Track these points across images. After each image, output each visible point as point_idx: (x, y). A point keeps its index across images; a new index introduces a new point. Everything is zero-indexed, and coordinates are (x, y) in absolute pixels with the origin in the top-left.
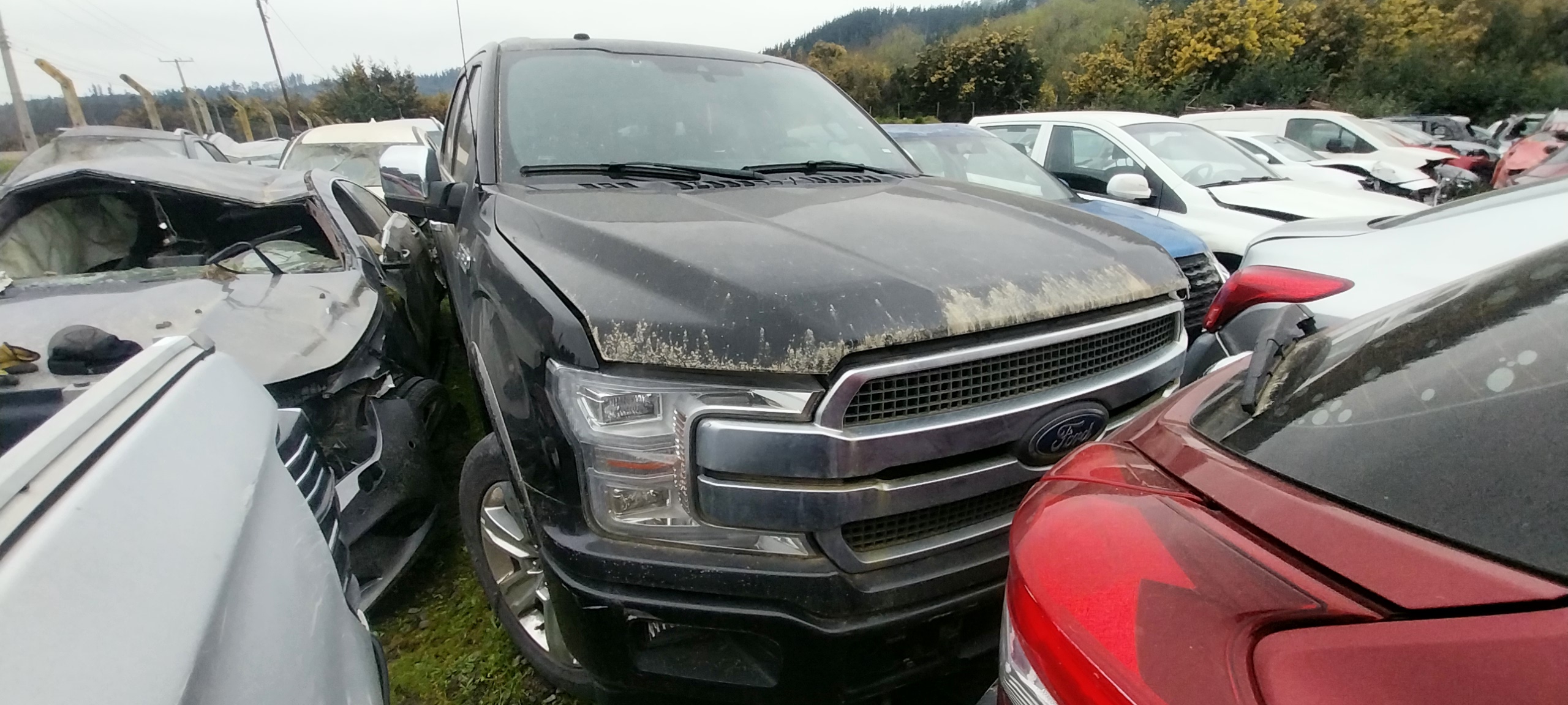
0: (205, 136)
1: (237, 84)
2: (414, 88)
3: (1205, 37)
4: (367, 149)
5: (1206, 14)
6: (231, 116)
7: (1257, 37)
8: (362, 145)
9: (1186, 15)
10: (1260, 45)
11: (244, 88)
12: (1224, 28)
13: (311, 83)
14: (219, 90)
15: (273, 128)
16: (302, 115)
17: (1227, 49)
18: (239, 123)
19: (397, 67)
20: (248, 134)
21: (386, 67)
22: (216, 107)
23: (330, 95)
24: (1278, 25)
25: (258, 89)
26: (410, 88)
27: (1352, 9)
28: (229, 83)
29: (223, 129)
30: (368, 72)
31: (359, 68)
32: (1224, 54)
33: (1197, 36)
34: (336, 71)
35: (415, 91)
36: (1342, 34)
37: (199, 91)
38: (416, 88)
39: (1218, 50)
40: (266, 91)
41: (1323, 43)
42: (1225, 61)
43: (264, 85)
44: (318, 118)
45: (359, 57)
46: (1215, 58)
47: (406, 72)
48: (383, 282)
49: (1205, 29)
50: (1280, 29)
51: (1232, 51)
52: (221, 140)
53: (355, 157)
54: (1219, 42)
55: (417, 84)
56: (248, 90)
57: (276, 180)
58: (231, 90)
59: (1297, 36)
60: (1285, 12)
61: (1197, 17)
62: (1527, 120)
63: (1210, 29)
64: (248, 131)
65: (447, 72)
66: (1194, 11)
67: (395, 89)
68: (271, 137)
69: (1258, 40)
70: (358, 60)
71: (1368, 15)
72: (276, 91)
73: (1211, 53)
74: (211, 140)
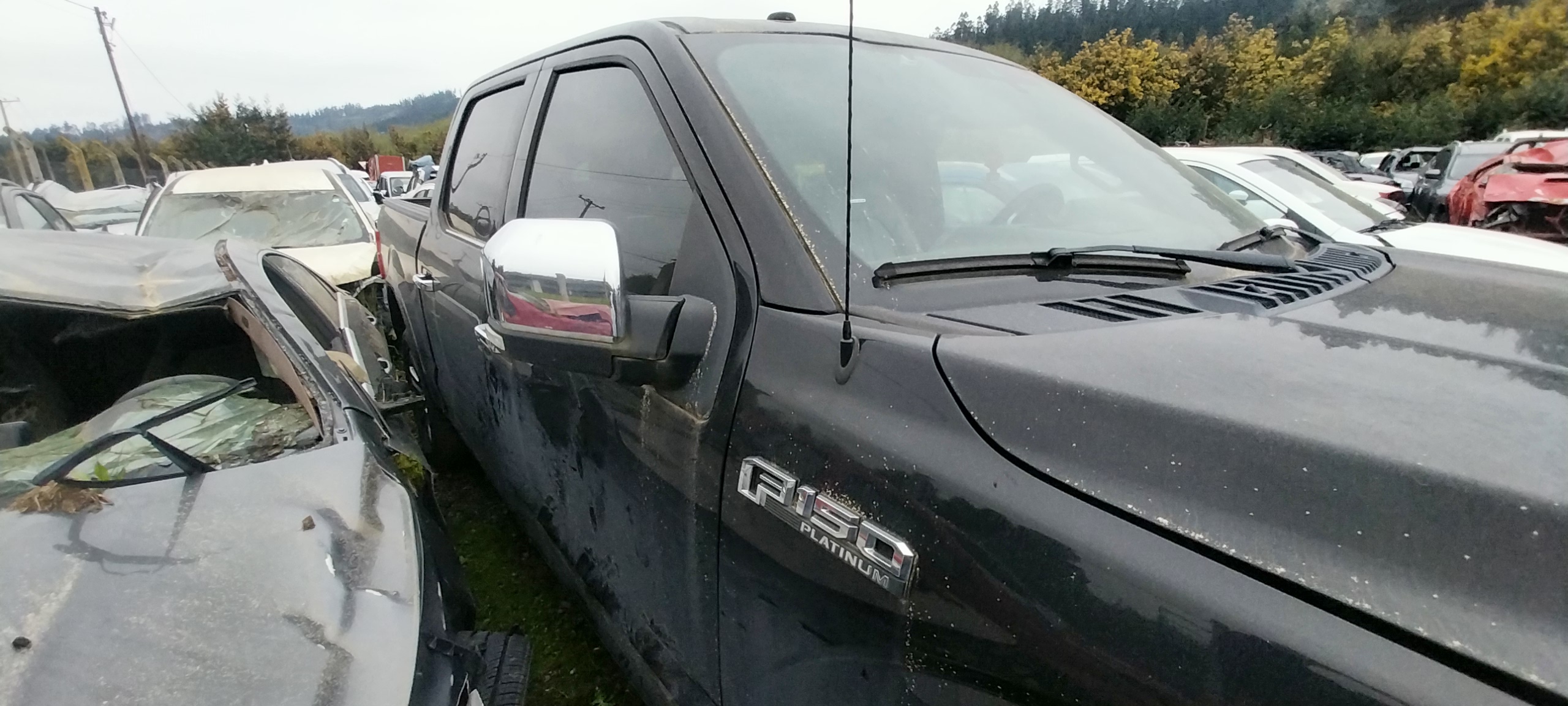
0: (30, 187)
1: (70, 125)
2: (287, 127)
3: (1093, 83)
4: (267, 199)
5: (1093, 61)
6: (64, 160)
7: (1139, 82)
8: (259, 195)
9: (1073, 63)
10: (1142, 90)
11: (78, 130)
12: (1111, 74)
13: (158, 123)
14: (49, 132)
15: (119, 173)
16: (156, 157)
17: (1113, 93)
18: (76, 168)
19: (268, 103)
20: (86, 180)
21: (256, 105)
22: (44, 151)
23: (185, 135)
24: (1155, 71)
25: (96, 131)
26: (282, 128)
27: (1216, 57)
28: (60, 124)
29: (52, 176)
30: (233, 111)
31: (221, 106)
32: (1112, 97)
33: (1087, 80)
34: (194, 110)
35: (288, 131)
36: (1209, 80)
37: (26, 134)
38: (290, 128)
39: (1106, 94)
40: (104, 132)
41: (1194, 88)
42: (1113, 104)
43: (102, 126)
44: (174, 160)
45: (223, 94)
46: (1104, 102)
47: (278, 111)
48: (389, 444)
49: (1093, 74)
50: (1157, 75)
51: (1118, 95)
52: (53, 191)
53: (250, 210)
54: (1106, 87)
55: (290, 123)
56: (82, 132)
57: (161, 263)
58: (63, 132)
59: (1172, 81)
60: (1161, 60)
61: (1083, 63)
62: (1413, 153)
63: (1098, 75)
64: (86, 176)
65: (321, 111)
66: (1082, 58)
67: (264, 128)
68: (117, 185)
69: (1140, 85)
70: (222, 98)
71: (1230, 64)
72: (118, 132)
73: (1100, 96)
74: (38, 191)
